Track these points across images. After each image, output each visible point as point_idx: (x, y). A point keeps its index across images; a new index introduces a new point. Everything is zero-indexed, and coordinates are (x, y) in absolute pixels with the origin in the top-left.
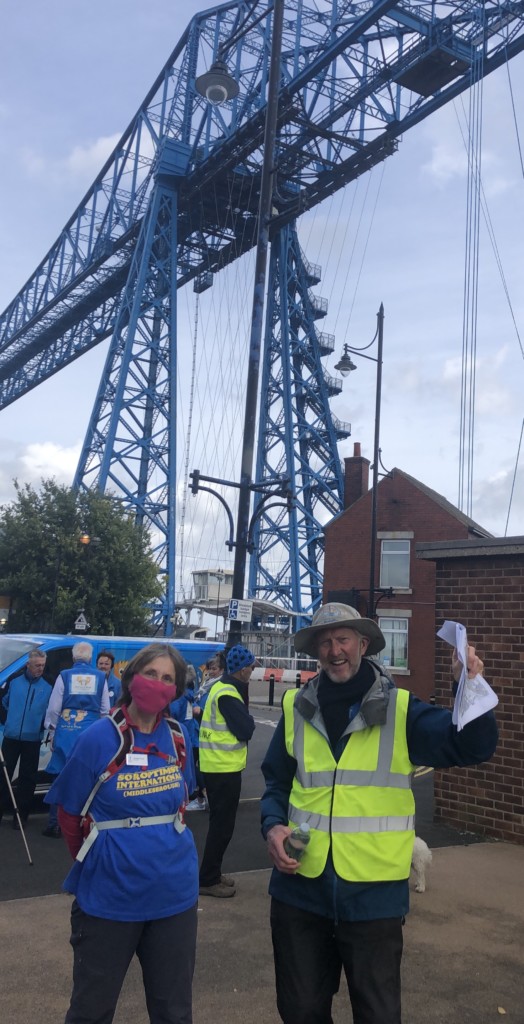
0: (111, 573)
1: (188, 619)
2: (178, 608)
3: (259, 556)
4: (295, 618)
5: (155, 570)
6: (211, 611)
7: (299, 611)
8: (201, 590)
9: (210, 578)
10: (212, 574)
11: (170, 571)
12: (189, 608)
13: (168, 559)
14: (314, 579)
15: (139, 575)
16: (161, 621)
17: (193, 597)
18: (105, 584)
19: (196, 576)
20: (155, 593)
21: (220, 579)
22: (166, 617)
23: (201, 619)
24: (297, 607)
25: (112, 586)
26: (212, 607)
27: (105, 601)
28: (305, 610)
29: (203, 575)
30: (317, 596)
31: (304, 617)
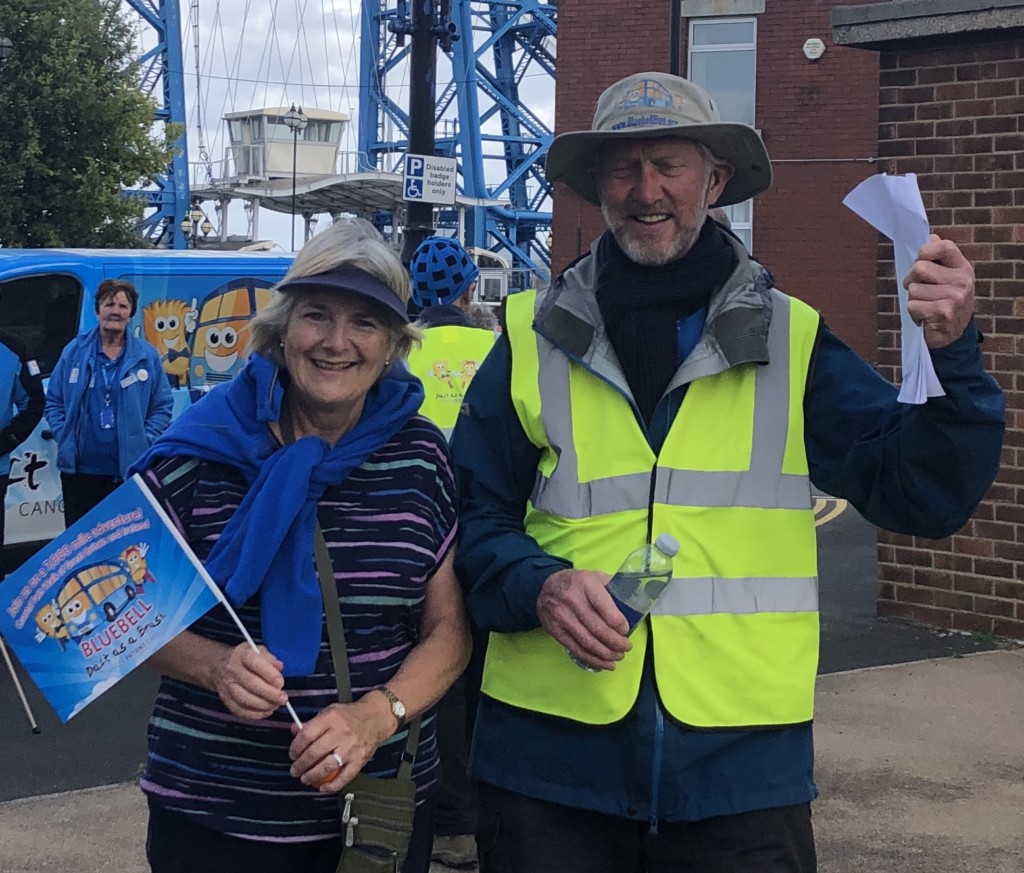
0: (45, 123)
1: (223, 222)
2: (196, 198)
3: (381, 73)
4: (470, 213)
5: (133, 111)
6: (274, 204)
7: (480, 195)
8: (249, 157)
9: (269, 129)
10: (272, 119)
11: (172, 113)
12: (225, 198)
13: (166, 86)
14: (512, 122)
15: (110, 127)
16: (159, 230)
17: (232, 173)
18: (34, 148)
19: (236, 125)
20: (142, 165)
21: (296, 129)
22: (172, 220)
23: (253, 220)
24: (475, 186)
25: (50, 151)
26: (277, 193)
27: (35, 185)
28: (494, 194)
29: (253, 120)
30: (520, 162)
31: (490, 210)
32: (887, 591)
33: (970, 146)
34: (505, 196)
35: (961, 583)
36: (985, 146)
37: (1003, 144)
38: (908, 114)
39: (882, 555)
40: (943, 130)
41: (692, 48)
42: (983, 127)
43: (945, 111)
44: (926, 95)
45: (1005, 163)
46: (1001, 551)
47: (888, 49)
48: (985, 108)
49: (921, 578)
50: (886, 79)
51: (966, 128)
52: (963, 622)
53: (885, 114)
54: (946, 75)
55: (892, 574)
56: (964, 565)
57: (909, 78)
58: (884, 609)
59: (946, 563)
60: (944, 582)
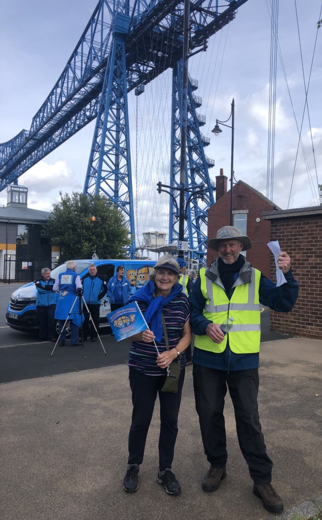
0: (107, 234)
1: (142, 254)
2: (137, 249)
3: (173, 225)
4: (191, 252)
5: (125, 232)
6: (153, 250)
7: (193, 249)
8: (147, 241)
9: (151, 235)
10: (152, 234)
11: (132, 232)
12: (143, 249)
13: (131, 227)
14: (199, 234)
15: (120, 235)
16: (130, 255)
17: (144, 244)
18: (105, 239)
19: (145, 235)
20: (126, 243)
21: (156, 236)
22: (132, 254)
23: (148, 254)
24: (192, 247)
25: (108, 240)
26: (153, 248)
27: (105, 247)
28: (195, 249)
29: (148, 234)
30: (201, 242)
31: (195, 252)
32: (272, 326)
33: (289, 239)
34: (198, 249)
35: (287, 325)
36: (291, 239)
37: (295, 239)
38: (276, 233)
39: (271, 319)
40: (283, 236)
41: (234, 220)
42: (291, 235)
43: (284, 232)
44: (280, 229)
45: (295, 243)
46: (294, 318)
47: (272, 220)
48: (291, 232)
49: (279, 324)
50: (272, 226)
51: (288, 236)
52: (287, 332)
53: (272, 233)
54: (284, 225)
55: (273, 323)
56: (287, 321)
57: (276, 226)
58: (272, 330)
59: (284, 321)
60: (283, 324)
